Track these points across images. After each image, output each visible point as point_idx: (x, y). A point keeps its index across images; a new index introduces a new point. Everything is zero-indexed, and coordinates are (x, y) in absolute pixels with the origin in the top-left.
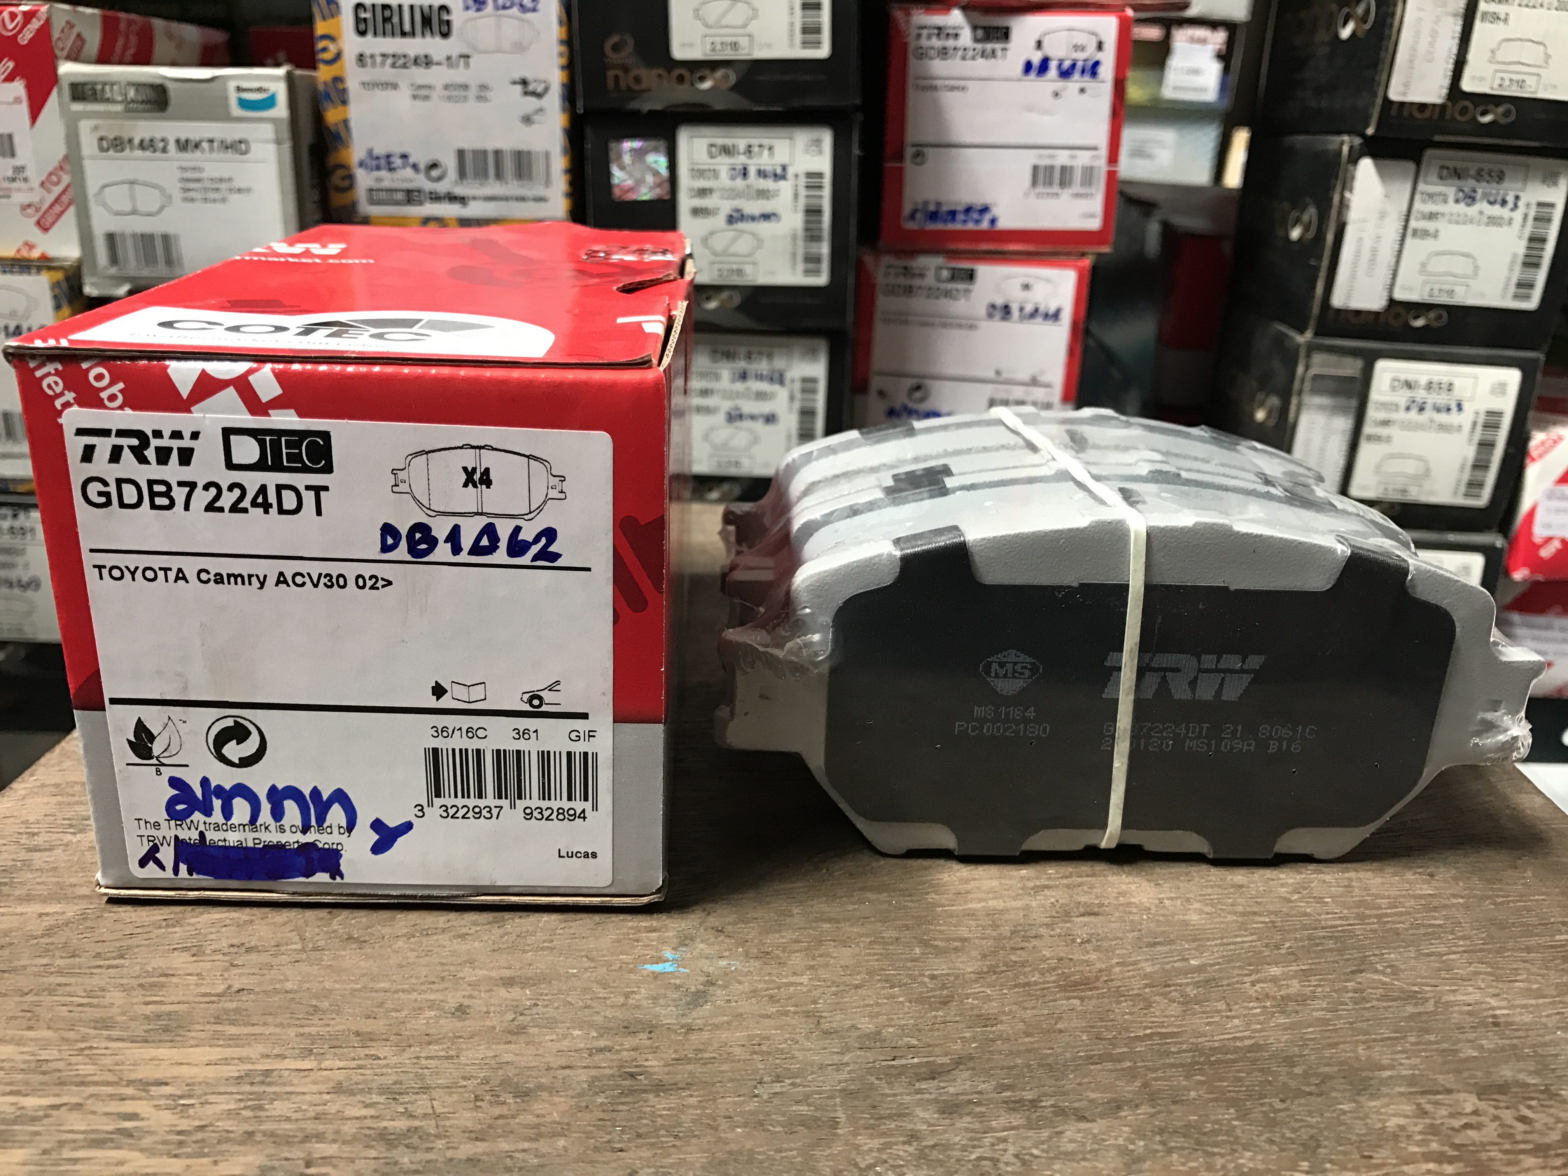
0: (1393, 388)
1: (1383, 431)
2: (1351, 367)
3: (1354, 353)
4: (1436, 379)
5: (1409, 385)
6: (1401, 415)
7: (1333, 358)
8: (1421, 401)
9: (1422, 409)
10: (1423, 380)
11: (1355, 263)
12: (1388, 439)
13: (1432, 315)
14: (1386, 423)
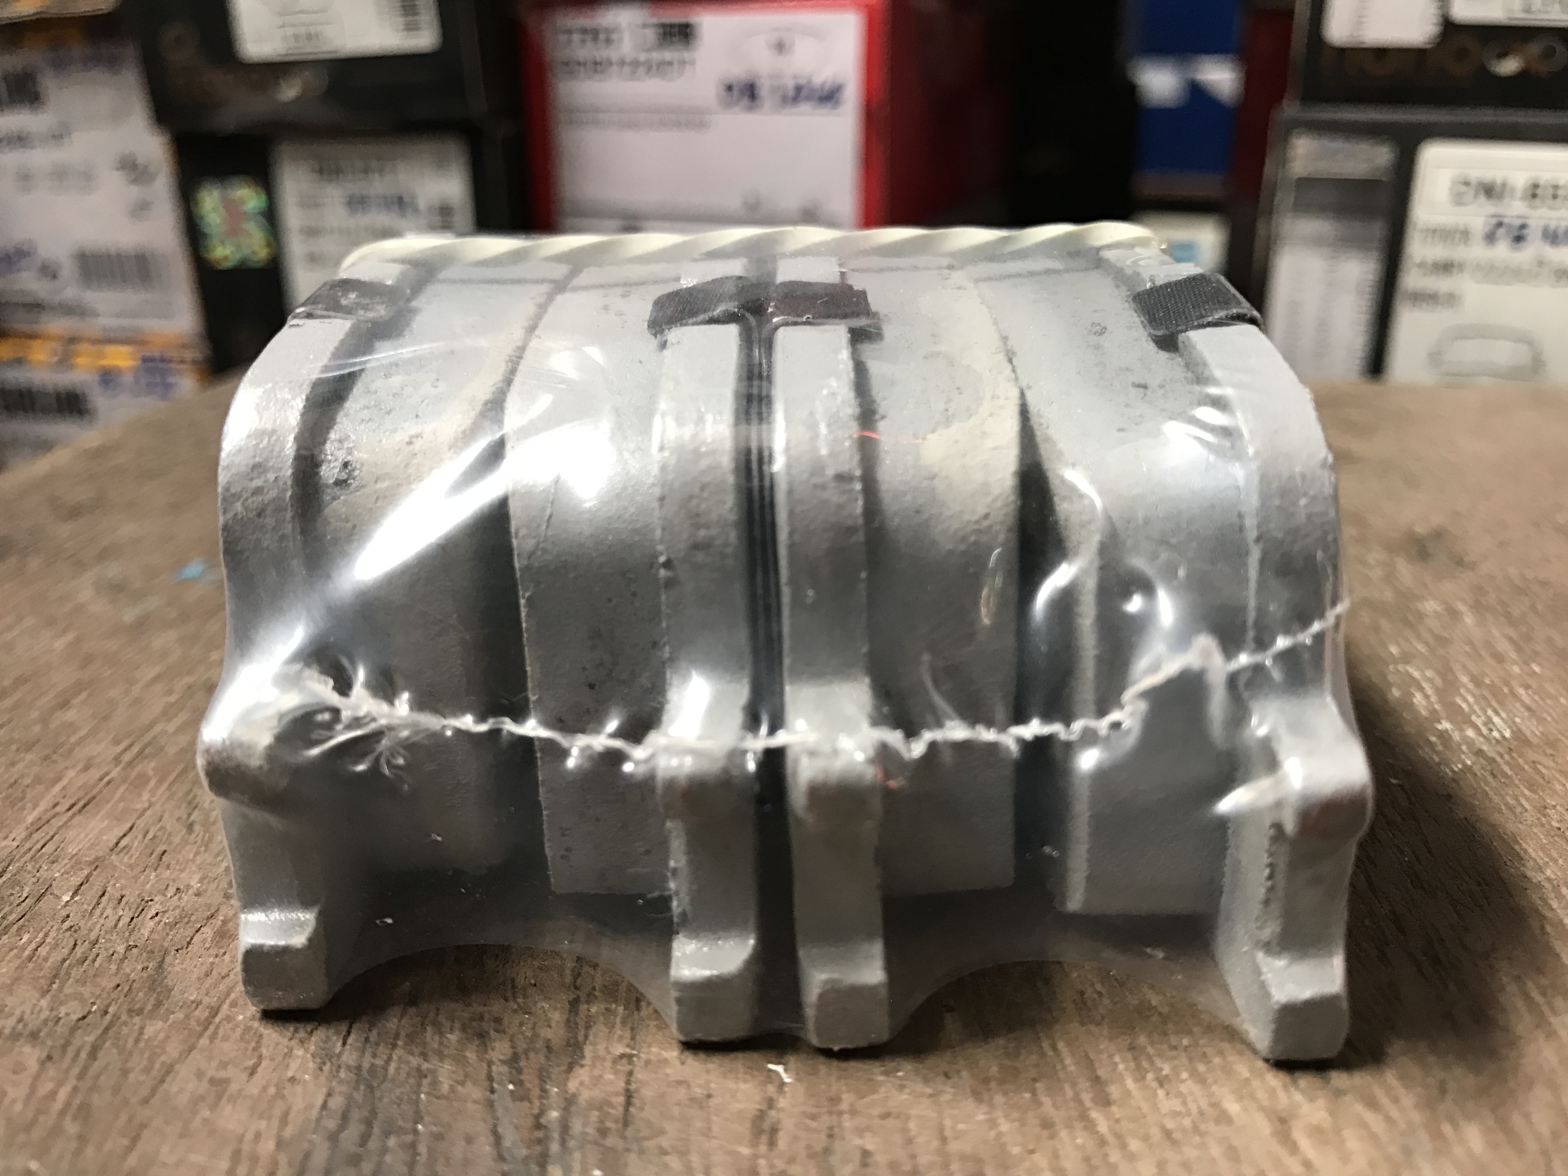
0: (1458, 199)
1: (1442, 284)
2: (1371, 159)
3: (1376, 132)
4: (1545, 177)
5: (1490, 191)
6: (1477, 252)
7: (1338, 144)
8: (1517, 222)
9: (1519, 239)
10: (1520, 180)
12: (1451, 300)
13: (1535, 48)
14: (1446, 267)
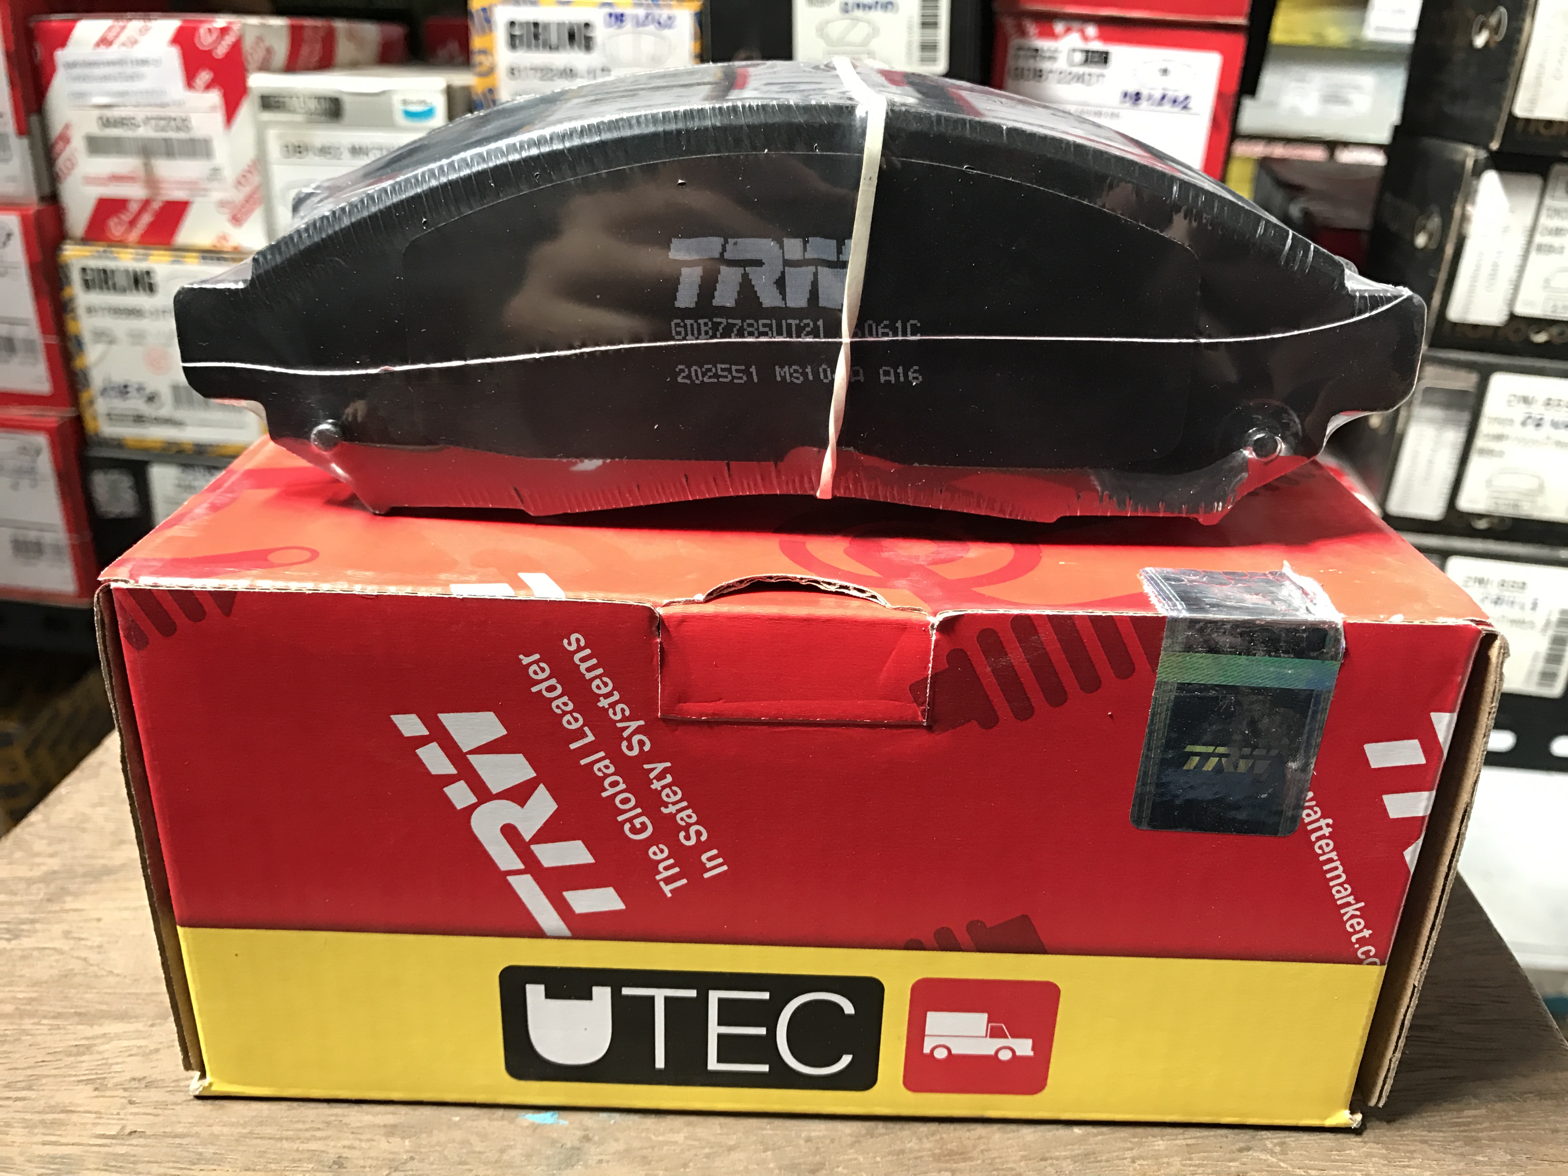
0: (1509, 403)
1: (1496, 446)
2: (1466, 381)
3: (1470, 366)
4: (1555, 395)
5: (1526, 400)
6: (1516, 430)
7: (1449, 372)
8: (1539, 417)
9: (1538, 425)
10: (1542, 396)
11: (1474, 279)
12: (1501, 454)
13: (1555, 330)
14: (1499, 437)
